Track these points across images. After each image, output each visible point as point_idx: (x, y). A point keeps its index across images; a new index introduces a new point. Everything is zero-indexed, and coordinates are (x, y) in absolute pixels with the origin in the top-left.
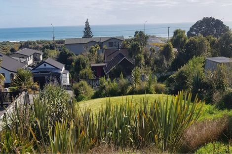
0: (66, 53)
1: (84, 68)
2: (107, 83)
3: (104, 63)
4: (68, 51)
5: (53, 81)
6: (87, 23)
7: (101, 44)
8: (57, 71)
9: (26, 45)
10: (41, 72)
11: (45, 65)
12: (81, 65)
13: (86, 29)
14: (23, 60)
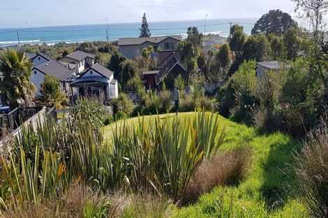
0: (118, 56)
1: (133, 76)
2: (147, 96)
3: (158, 69)
4: (120, 55)
5: (98, 94)
6: (144, 18)
7: (156, 46)
8: (103, 81)
9: (82, 47)
10: (87, 82)
11: (91, 72)
12: (129, 72)
13: (143, 26)
14: (72, 66)
